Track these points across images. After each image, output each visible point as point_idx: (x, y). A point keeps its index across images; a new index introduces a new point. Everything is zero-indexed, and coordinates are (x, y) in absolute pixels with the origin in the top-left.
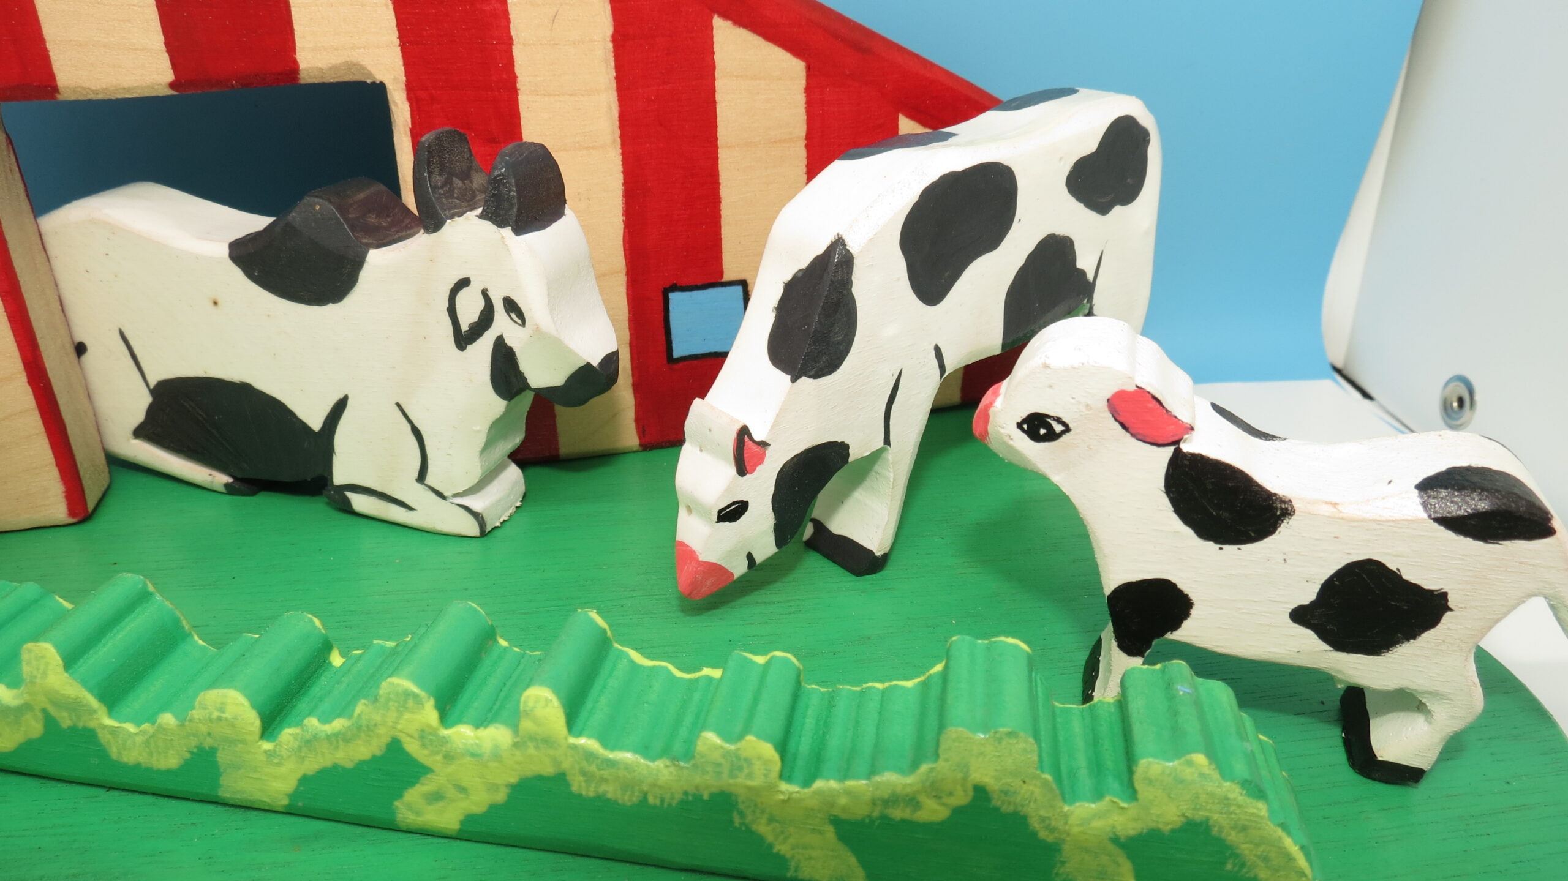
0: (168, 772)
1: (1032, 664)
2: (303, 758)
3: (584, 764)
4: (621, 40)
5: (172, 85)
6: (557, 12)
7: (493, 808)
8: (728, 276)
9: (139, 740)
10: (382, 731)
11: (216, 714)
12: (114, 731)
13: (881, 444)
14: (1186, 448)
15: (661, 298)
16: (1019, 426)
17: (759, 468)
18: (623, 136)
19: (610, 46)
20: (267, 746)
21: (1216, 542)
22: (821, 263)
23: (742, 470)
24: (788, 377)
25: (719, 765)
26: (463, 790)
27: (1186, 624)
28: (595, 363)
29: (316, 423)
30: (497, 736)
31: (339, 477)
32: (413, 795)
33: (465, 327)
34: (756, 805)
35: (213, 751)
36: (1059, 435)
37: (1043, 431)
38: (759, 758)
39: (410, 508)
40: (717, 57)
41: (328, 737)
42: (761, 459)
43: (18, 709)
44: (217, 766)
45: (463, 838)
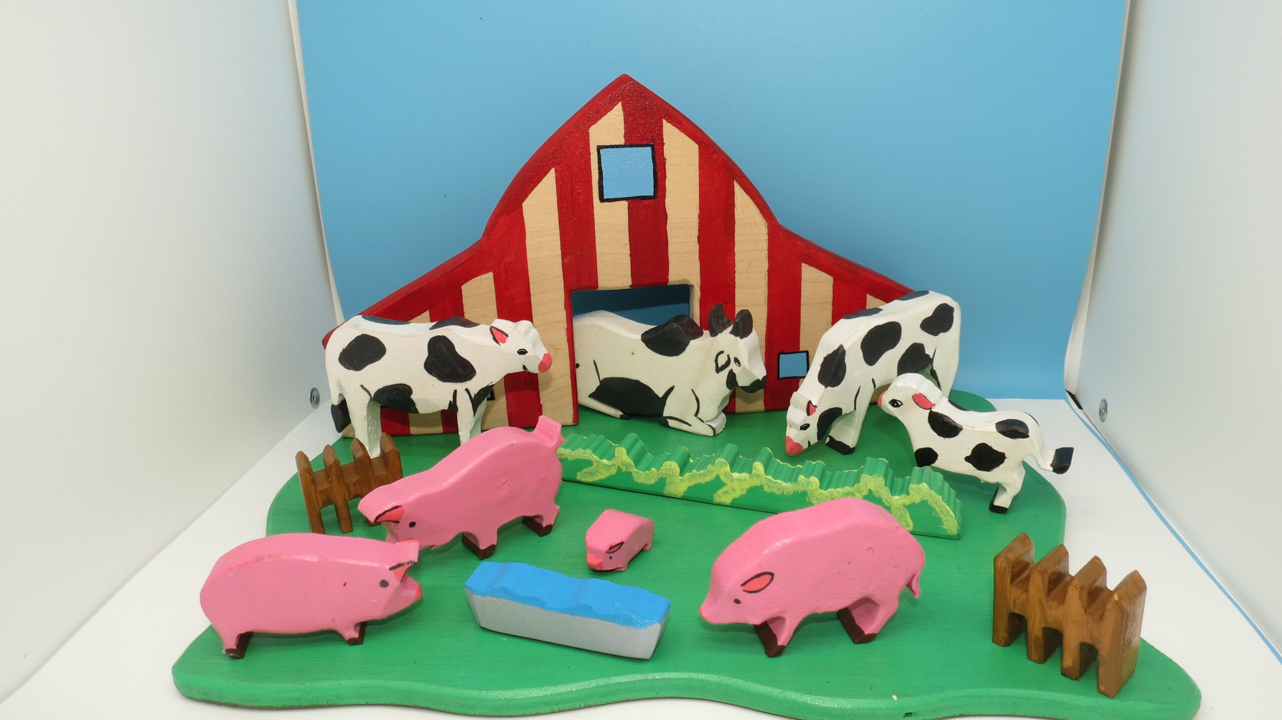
0: (651, 485)
1: (888, 466)
2: (691, 481)
3: (768, 483)
4: (771, 271)
5: (630, 286)
6: (750, 263)
7: (742, 496)
8: (801, 349)
9: (644, 475)
10: (714, 472)
11: (668, 468)
12: (637, 473)
13: (853, 409)
14: (933, 410)
15: (777, 356)
16: (889, 403)
17: (814, 414)
18: (769, 302)
19: (767, 273)
20: (680, 478)
21: (943, 437)
22: (836, 353)
23: (809, 413)
24: (824, 387)
25: (803, 483)
26: (734, 490)
27: (937, 461)
28: (760, 379)
29: (660, 395)
30: (745, 475)
31: (665, 414)
32: (720, 492)
33: (720, 366)
34: (813, 495)
35: (665, 478)
36: (900, 406)
37: (896, 404)
38: (815, 482)
39: (690, 425)
40: (802, 276)
41: (699, 475)
42: (814, 411)
43: (610, 467)
44: (665, 484)
45: (731, 506)
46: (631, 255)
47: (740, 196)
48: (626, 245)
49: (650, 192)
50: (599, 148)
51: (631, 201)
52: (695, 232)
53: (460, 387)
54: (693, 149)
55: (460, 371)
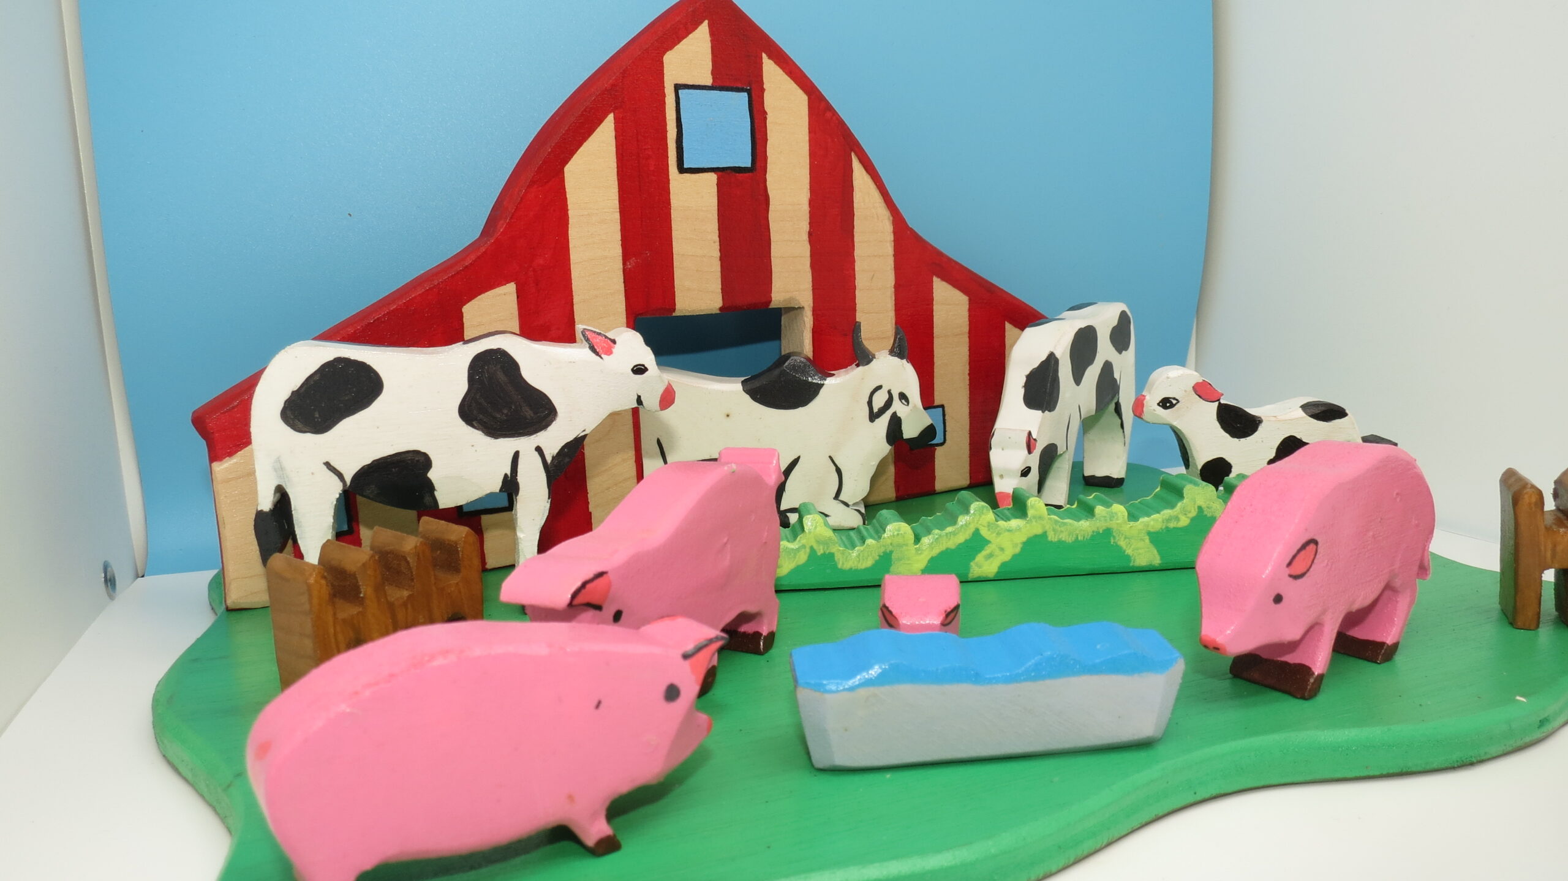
0: (866, 569)
2: (933, 548)
3: (1054, 526)
4: (898, 287)
6: (874, 275)
7: (1015, 556)
8: (937, 403)
9: (854, 555)
10: (971, 526)
11: (896, 533)
12: (842, 554)
13: (1065, 448)
14: (1223, 401)
16: (1158, 404)
17: (1034, 451)
19: (893, 289)
20: (915, 547)
21: (1238, 438)
22: (1045, 364)
23: (1030, 452)
24: (1040, 412)
25: (1105, 517)
26: (1002, 549)
30: (1015, 523)
31: (785, 505)
32: (980, 558)
33: (875, 410)
34: (1120, 532)
35: (891, 552)
36: (1175, 405)
37: (1168, 405)
38: (1119, 511)
40: (934, 295)
41: (946, 535)
42: (1035, 447)
43: (798, 550)
44: (891, 562)
45: (999, 579)
46: (721, 259)
47: (860, 177)
48: (714, 242)
49: (747, 162)
50: (678, 87)
51: (721, 173)
52: (805, 226)
53: (525, 444)
54: (801, 99)
55: (528, 413)
